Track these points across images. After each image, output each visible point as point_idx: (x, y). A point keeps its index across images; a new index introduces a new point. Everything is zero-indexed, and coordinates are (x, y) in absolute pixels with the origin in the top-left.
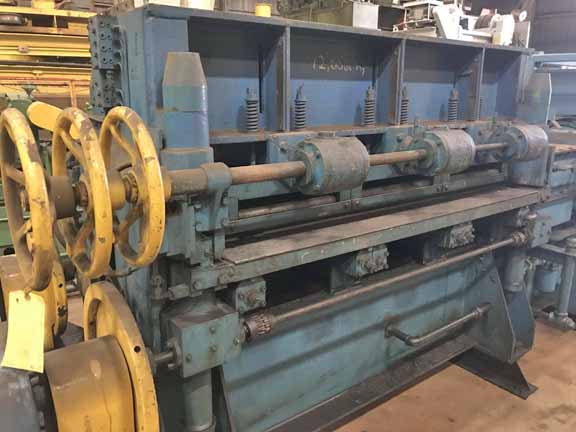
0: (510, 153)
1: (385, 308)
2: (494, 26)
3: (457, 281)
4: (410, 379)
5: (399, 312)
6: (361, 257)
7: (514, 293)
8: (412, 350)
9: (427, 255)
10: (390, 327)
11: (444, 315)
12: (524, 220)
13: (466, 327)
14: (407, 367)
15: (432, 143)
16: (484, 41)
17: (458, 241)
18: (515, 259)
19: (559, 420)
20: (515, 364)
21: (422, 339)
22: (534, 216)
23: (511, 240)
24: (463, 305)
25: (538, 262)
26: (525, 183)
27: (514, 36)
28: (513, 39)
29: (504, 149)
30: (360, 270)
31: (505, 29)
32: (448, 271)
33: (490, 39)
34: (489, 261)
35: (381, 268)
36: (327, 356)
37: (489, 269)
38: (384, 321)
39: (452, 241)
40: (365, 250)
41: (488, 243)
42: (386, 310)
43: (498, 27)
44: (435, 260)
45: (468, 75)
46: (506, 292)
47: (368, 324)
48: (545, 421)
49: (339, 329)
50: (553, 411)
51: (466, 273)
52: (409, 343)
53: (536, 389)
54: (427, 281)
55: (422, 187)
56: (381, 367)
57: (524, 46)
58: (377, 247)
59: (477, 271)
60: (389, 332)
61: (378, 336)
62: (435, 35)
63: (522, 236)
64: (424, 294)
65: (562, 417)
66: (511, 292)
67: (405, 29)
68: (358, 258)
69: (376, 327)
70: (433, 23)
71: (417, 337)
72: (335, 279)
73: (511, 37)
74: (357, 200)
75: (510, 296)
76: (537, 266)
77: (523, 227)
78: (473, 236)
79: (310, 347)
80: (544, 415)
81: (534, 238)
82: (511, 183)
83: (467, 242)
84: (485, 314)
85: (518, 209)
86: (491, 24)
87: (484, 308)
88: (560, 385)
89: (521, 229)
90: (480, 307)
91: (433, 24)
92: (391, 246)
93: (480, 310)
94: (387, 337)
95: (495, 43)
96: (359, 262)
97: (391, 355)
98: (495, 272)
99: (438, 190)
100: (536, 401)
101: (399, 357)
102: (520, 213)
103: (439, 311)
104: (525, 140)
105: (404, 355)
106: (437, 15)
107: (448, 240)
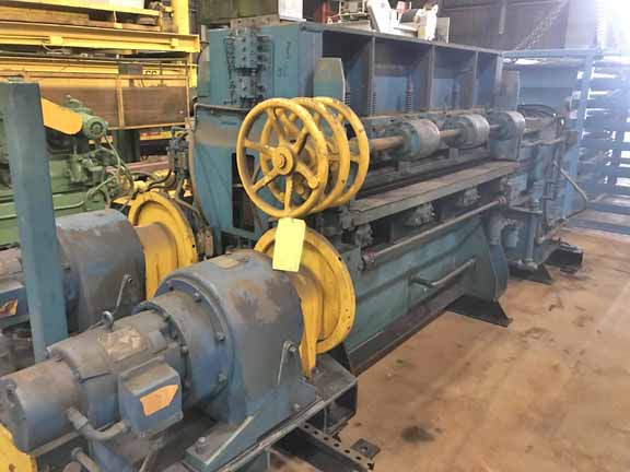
1: (409, 261)
2: (419, 21)
3: (451, 241)
4: (428, 317)
7: (495, 246)
8: (433, 291)
10: (411, 277)
12: (505, 186)
13: (458, 278)
15: (465, 124)
16: (409, 35)
17: (469, 201)
19: (535, 338)
20: (497, 302)
23: (496, 203)
24: (454, 260)
27: (437, 30)
28: (436, 34)
29: (499, 129)
30: (417, 221)
31: (429, 24)
32: (444, 233)
33: (416, 34)
34: (477, 222)
37: (476, 228)
39: (465, 201)
40: (422, 206)
42: (409, 263)
43: (421, 23)
46: (490, 246)
47: (399, 273)
48: (524, 339)
50: (528, 332)
52: (429, 286)
53: (512, 320)
55: (443, 160)
56: (405, 310)
57: (445, 41)
58: (428, 203)
59: (465, 232)
60: (411, 280)
62: (370, 29)
63: (504, 199)
64: (432, 251)
65: (536, 335)
67: (340, 22)
69: (401, 278)
70: (368, 16)
73: (434, 31)
77: (504, 191)
80: (521, 335)
81: (510, 200)
84: (474, 266)
85: (501, 178)
86: (416, 18)
88: (529, 316)
89: (501, 193)
90: (472, 259)
91: (366, 18)
93: (472, 261)
94: (409, 284)
95: (420, 37)
96: (417, 215)
98: (481, 229)
100: (514, 327)
102: (502, 180)
106: (370, 8)
107: (463, 200)
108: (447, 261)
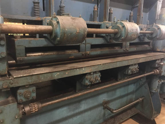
0: (154, 35)
1: (103, 98)
5: (109, 99)
6: (88, 77)
7: (154, 93)
9: (119, 77)
10: (105, 105)
11: (127, 100)
12: (159, 64)
14: (112, 121)
15: (121, 26)
17: (132, 72)
18: (154, 80)
20: (154, 120)
21: (117, 111)
22: (162, 63)
23: (153, 72)
24: (134, 96)
25: (163, 81)
26: (159, 50)
29: (152, 34)
30: (87, 82)
34: (144, 80)
35: (98, 82)
36: (78, 117)
37: (144, 83)
38: (103, 103)
39: (129, 72)
40: (90, 74)
41: (144, 73)
44: (123, 79)
45: (137, 6)
46: (151, 92)
47: (96, 104)
49: (84, 106)
51: (135, 84)
52: (112, 112)
54: (120, 87)
55: (118, 49)
56: (101, 121)
58: (95, 72)
59: (140, 84)
60: (105, 107)
61: (101, 108)
63: (158, 71)
64: (119, 93)
66: (152, 92)
68: (86, 77)
71: (115, 110)
72: (78, 86)
74: (88, 52)
75: (152, 94)
76: (162, 83)
77: (158, 67)
78: (138, 70)
79: (69, 114)
81: (162, 72)
82: (153, 50)
83: (136, 72)
84: (143, 100)
85: (156, 60)
87: (143, 98)
89: (157, 68)
90: (141, 98)
92: (102, 72)
94: (104, 109)
96: (87, 79)
97: (106, 116)
98: (146, 85)
99: (124, 50)
101: (109, 116)
102: (157, 62)
103: (125, 99)
104: (161, 30)
105: (111, 116)
107: (128, 71)
108: (129, 97)
